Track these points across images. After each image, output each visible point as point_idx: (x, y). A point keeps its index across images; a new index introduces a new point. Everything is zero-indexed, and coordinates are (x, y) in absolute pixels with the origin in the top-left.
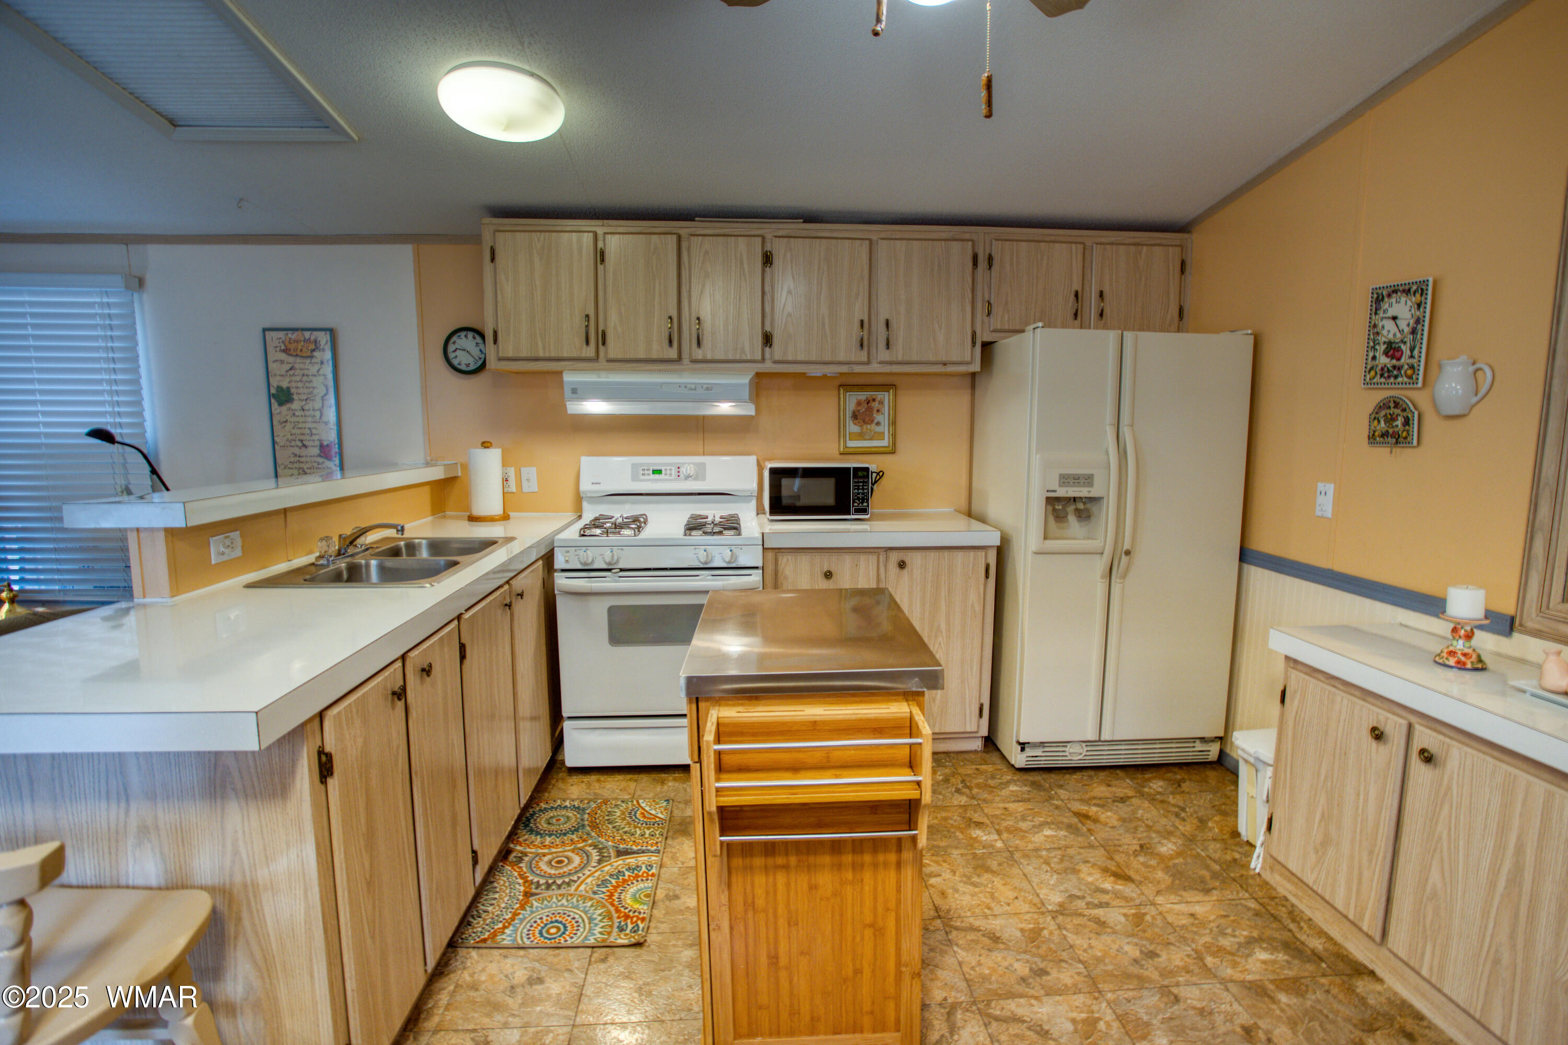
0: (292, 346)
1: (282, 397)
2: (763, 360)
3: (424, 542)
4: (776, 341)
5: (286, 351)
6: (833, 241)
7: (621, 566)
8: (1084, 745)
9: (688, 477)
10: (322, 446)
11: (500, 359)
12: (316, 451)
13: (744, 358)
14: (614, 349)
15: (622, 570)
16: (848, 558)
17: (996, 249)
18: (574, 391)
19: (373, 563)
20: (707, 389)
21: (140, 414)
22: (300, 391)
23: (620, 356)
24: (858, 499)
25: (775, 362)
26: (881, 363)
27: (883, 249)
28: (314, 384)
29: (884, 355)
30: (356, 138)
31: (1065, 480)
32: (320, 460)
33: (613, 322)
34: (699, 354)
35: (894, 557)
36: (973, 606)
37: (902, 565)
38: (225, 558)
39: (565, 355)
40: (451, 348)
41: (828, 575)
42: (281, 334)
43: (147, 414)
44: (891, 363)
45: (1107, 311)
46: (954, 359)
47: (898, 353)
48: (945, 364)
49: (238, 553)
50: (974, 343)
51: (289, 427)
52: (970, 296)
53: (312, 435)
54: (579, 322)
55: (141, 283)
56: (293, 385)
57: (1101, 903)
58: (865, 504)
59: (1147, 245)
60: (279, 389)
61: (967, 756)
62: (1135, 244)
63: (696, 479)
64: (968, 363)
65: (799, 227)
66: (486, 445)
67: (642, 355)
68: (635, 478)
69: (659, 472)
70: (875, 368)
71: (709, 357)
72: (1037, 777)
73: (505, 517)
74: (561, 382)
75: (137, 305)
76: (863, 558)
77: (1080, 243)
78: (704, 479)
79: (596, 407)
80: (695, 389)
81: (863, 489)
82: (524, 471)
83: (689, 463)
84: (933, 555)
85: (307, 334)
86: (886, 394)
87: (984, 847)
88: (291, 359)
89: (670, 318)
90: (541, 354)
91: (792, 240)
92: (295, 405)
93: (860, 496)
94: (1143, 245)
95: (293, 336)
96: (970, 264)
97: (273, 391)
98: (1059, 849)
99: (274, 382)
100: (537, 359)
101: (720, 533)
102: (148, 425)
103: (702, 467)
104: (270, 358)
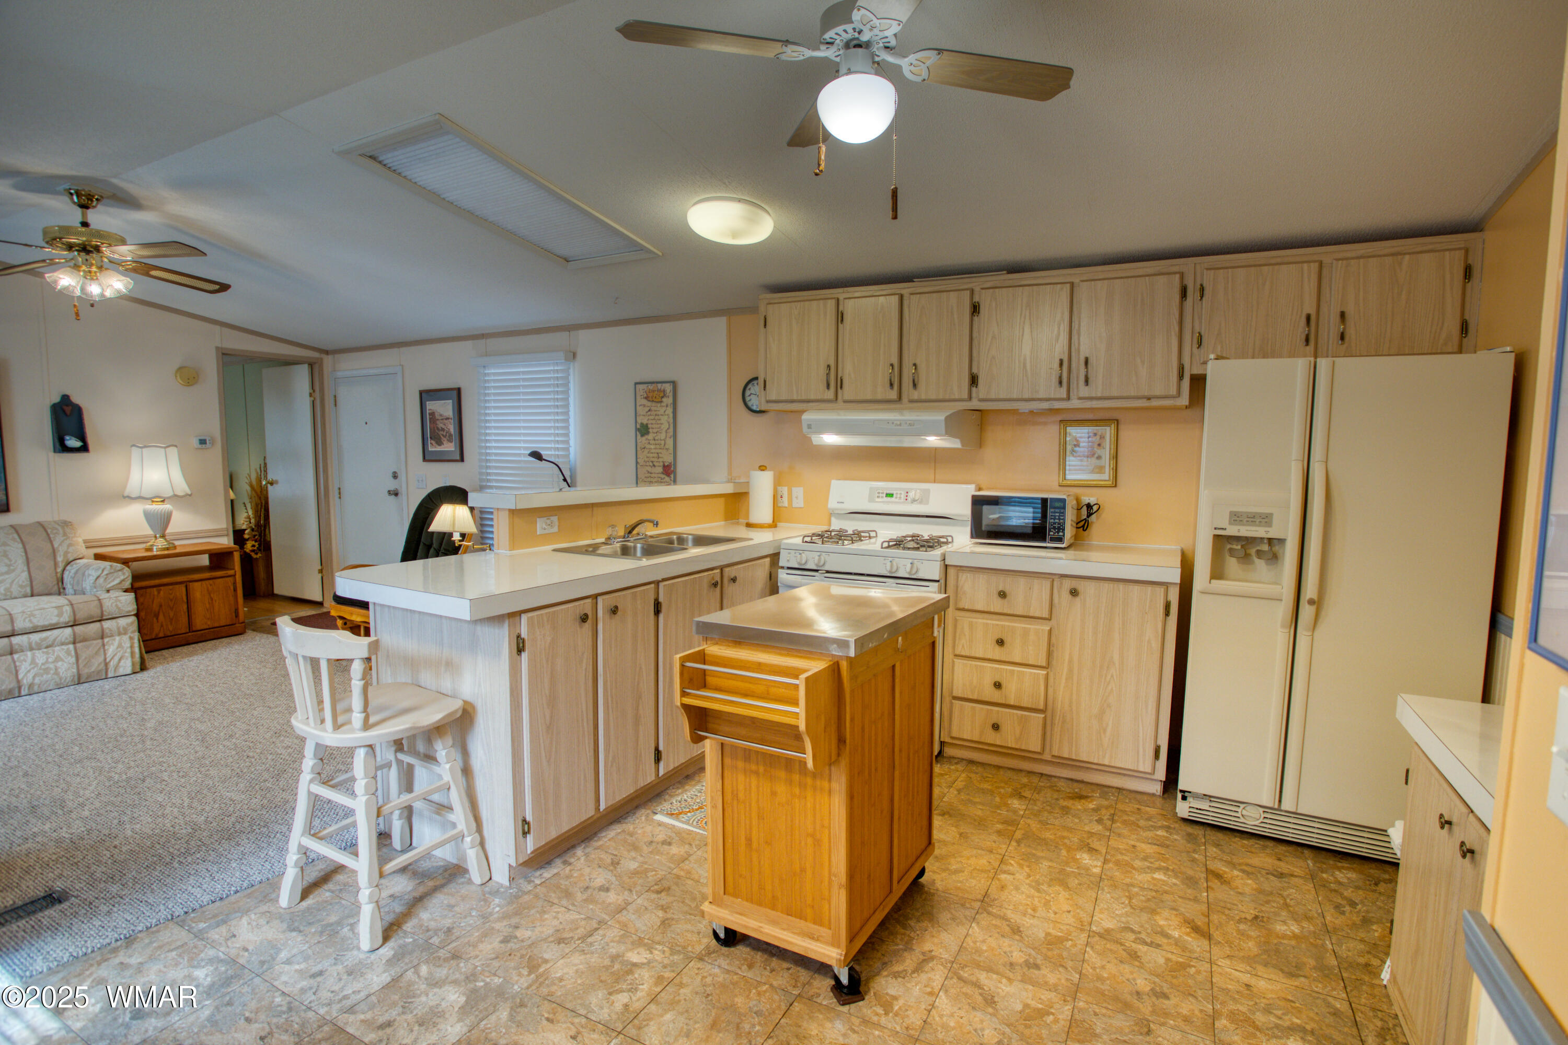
0: (650, 395)
1: (643, 430)
2: (970, 398)
3: (690, 537)
4: (981, 381)
5: (646, 398)
6: (1035, 288)
7: (827, 568)
8: (1261, 810)
9: (914, 501)
10: (664, 466)
11: (768, 402)
12: (660, 470)
13: (953, 397)
14: (848, 392)
15: (828, 572)
16: (1022, 581)
17: (1208, 279)
18: (809, 427)
19: (639, 546)
20: (910, 425)
21: (567, 442)
22: (654, 426)
23: (852, 398)
24: (1054, 528)
25: (981, 400)
26: (1080, 398)
27: (1083, 292)
28: (662, 421)
29: (1084, 391)
30: (660, 254)
31: (1236, 517)
32: (663, 476)
33: (847, 370)
34: (915, 395)
35: (1068, 584)
36: (1149, 642)
37: (1074, 593)
38: (546, 532)
39: (812, 397)
40: (748, 393)
41: (1003, 595)
42: (644, 386)
43: (572, 443)
44: (1091, 399)
45: (1351, 333)
46: (1158, 393)
47: (1097, 388)
48: (1149, 399)
49: (555, 529)
50: (1181, 377)
51: (646, 451)
52: (1177, 329)
53: (659, 458)
54: (823, 371)
55: (574, 355)
56: (650, 422)
57: (1152, 942)
58: (1061, 534)
59: (1409, 254)
60: (642, 424)
61: (1139, 797)
62: (1393, 255)
63: (921, 503)
64: (1173, 397)
65: (1004, 277)
66: (762, 468)
67: (869, 397)
68: (871, 500)
69: (891, 495)
70: (1075, 403)
71: (923, 397)
72: (1198, 831)
73: (773, 525)
74: (801, 421)
75: (571, 371)
76: (1036, 582)
77: (1315, 261)
78: (927, 503)
79: (831, 439)
80: (900, 425)
81: (1059, 519)
82: (794, 490)
83: (915, 488)
84: (1106, 585)
85: (659, 386)
86: (1108, 428)
87: (1078, 868)
88: (649, 404)
89: (892, 365)
90: (795, 398)
91: (997, 290)
92: (650, 436)
93: (1056, 526)
94: (1405, 254)
95: (651, 387)
96: (1177, 297)
97: (638, 426)
98: (1156, 891)
99: (639, 421)
100: (792, 401)
101: (917, 549)
102: (572, 450)
103: (927, 492)
104: (638, 404)
